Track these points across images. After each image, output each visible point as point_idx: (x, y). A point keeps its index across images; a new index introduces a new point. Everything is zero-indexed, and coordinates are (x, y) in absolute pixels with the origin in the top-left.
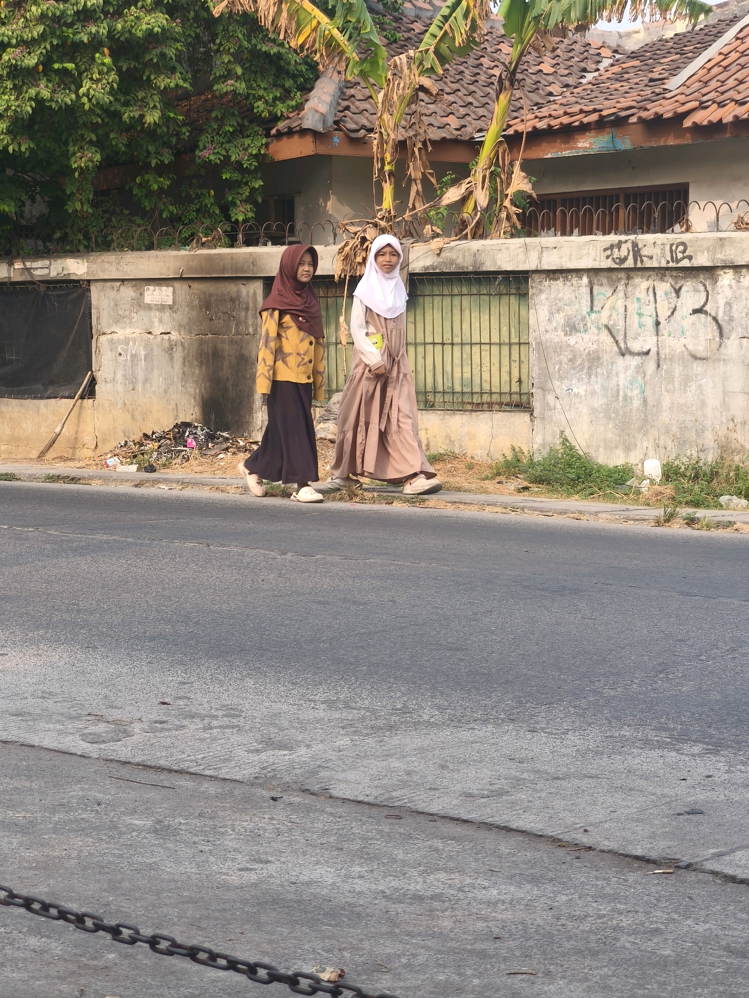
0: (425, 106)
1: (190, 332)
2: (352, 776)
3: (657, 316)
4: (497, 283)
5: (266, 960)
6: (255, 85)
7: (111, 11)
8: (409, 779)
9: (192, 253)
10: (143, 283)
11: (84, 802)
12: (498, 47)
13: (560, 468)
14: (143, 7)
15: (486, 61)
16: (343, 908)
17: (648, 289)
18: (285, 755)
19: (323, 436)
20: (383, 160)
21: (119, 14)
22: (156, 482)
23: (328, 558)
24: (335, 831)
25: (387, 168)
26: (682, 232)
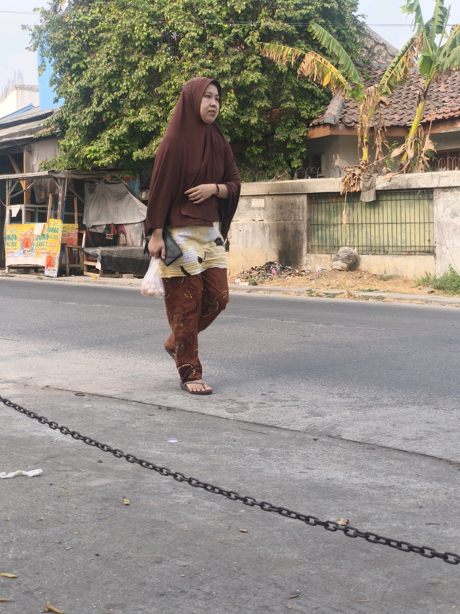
0: (383, 110)
1: (273, 220)
2: (351, 429)
4: (418, 194)
5: (313, 515)
6: (301, 103)
7: (235, 72)
8: (378, 431)
9: (273, 183)
10: (251, 197)
11: (227, 439)
12: (419, 80)
13: (449, 282)
14: (250, 70)
15: (412, 87)
16: (348, 491)
18: (320, 419)
19: (335, 268)
20: (362, 137)
21: (238, 73)
22: (257, 290)
23: (339, 326)
24: (343, 455)
25: (365, 140)
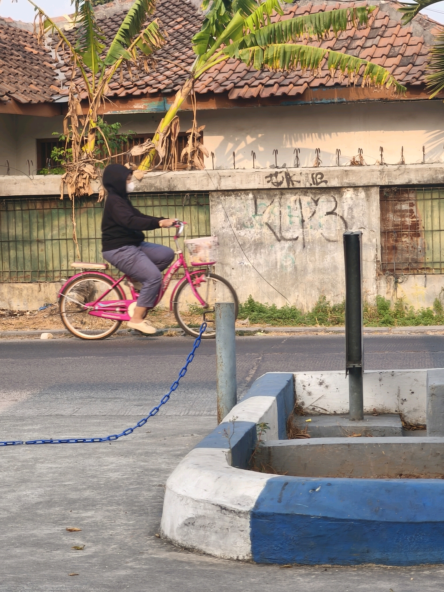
3: (302, 216)
4: (186, 198)
17: (296, 201)
26: (316, 167)
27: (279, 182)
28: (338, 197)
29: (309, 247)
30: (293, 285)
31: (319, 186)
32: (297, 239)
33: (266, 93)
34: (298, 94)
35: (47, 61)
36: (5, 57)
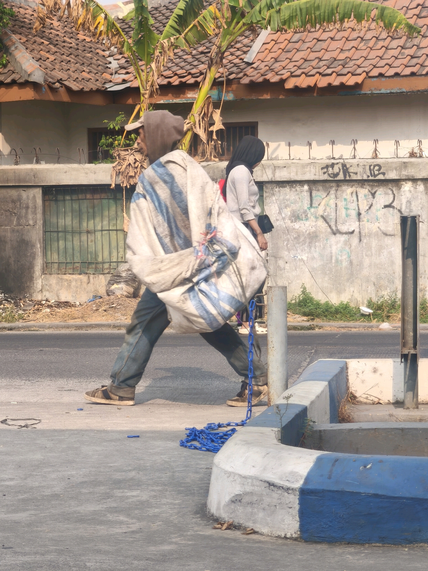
3: (359, 209)
17: (352, 193)
26: (373, 158)
27: (336, 173)
28: (395, 190)
29: (365, 241)
30: (348, 280)
31: (377, 178)
32: (353, 232)
33: (323, 83)
34: (357, 84)
35: (100, 49)
36: (57, 44)
